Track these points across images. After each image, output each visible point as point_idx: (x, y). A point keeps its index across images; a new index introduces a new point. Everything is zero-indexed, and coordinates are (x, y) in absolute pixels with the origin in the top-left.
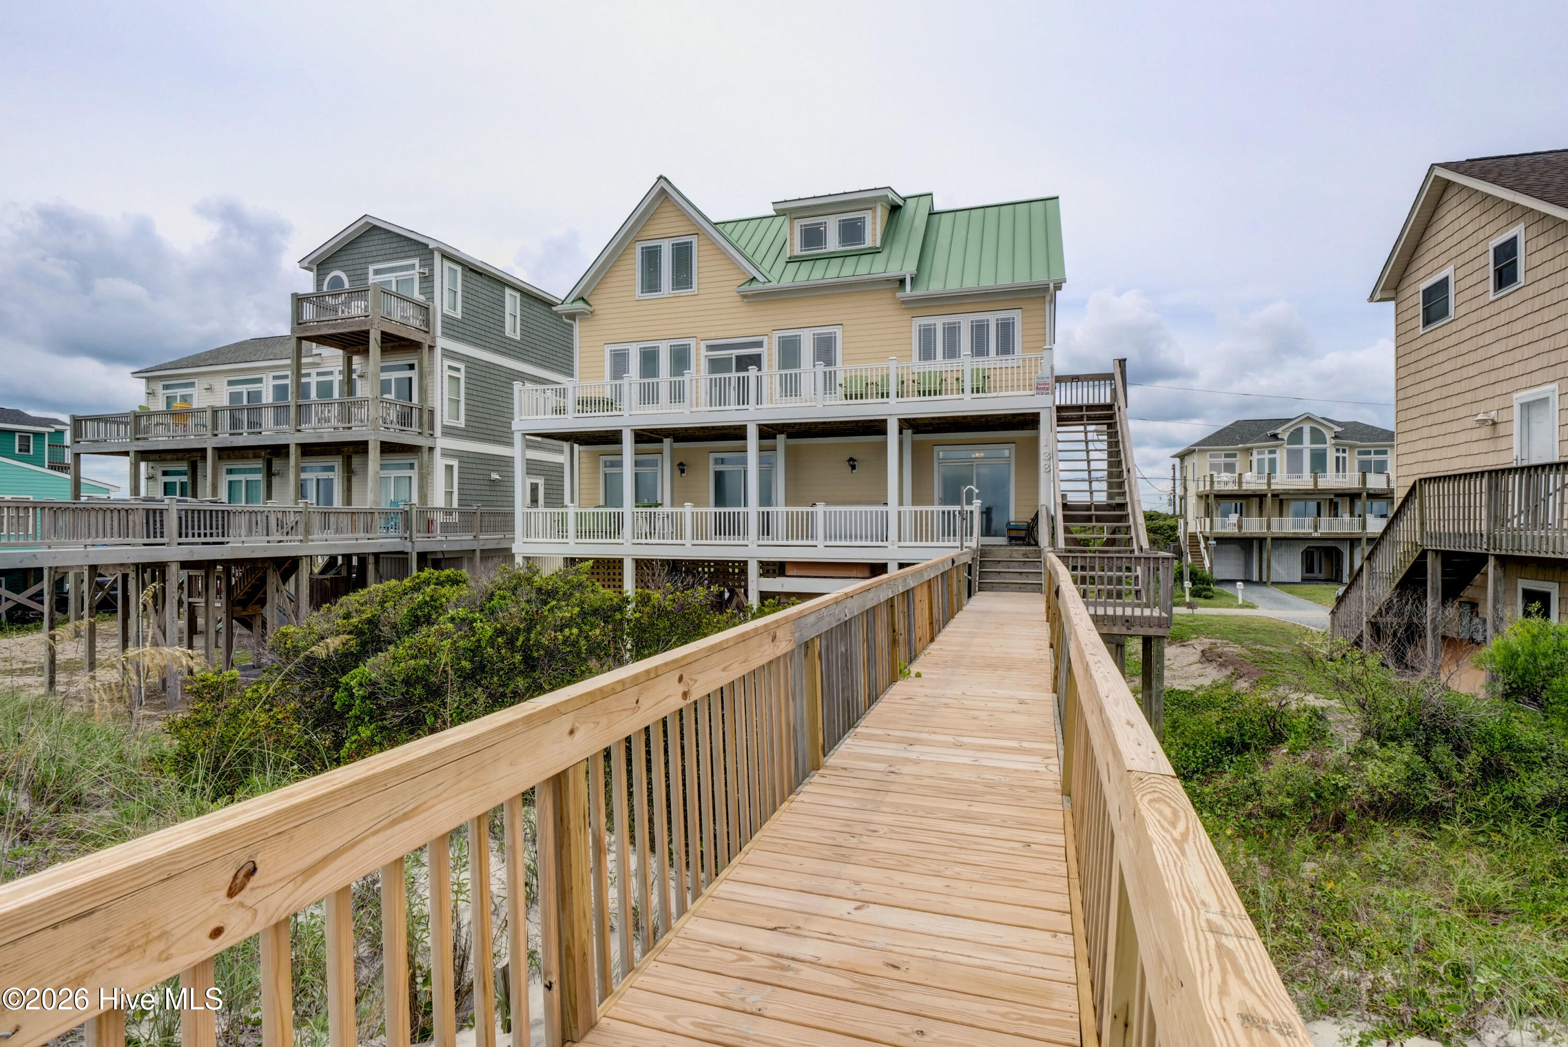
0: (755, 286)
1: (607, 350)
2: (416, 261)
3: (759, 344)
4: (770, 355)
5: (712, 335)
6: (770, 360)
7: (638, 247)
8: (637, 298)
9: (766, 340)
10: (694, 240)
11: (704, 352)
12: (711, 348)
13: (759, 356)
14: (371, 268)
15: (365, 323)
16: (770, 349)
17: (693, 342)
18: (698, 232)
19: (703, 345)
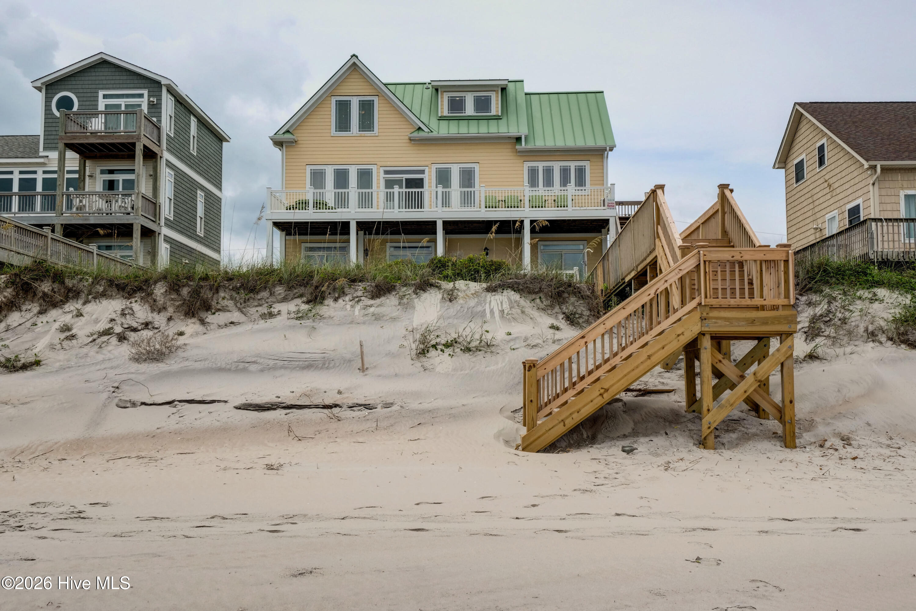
0: (421, 134)
1: (309, 168)
2: (145, 92)
3: (423, 172)
4: (430, 179)
5: (389, 164)
6: (430, 183)
7: (334, 100)
8: (332, 135)
9: (427, 170)
10: (376, 99)
11: (382, 175)
12: (386, 172)
13: (422, 180)
14: (101, 93)
15: (132, 137)
16: (430, 176)
17: (374, 168)
18: (379, 94)
19: (382, 170)
